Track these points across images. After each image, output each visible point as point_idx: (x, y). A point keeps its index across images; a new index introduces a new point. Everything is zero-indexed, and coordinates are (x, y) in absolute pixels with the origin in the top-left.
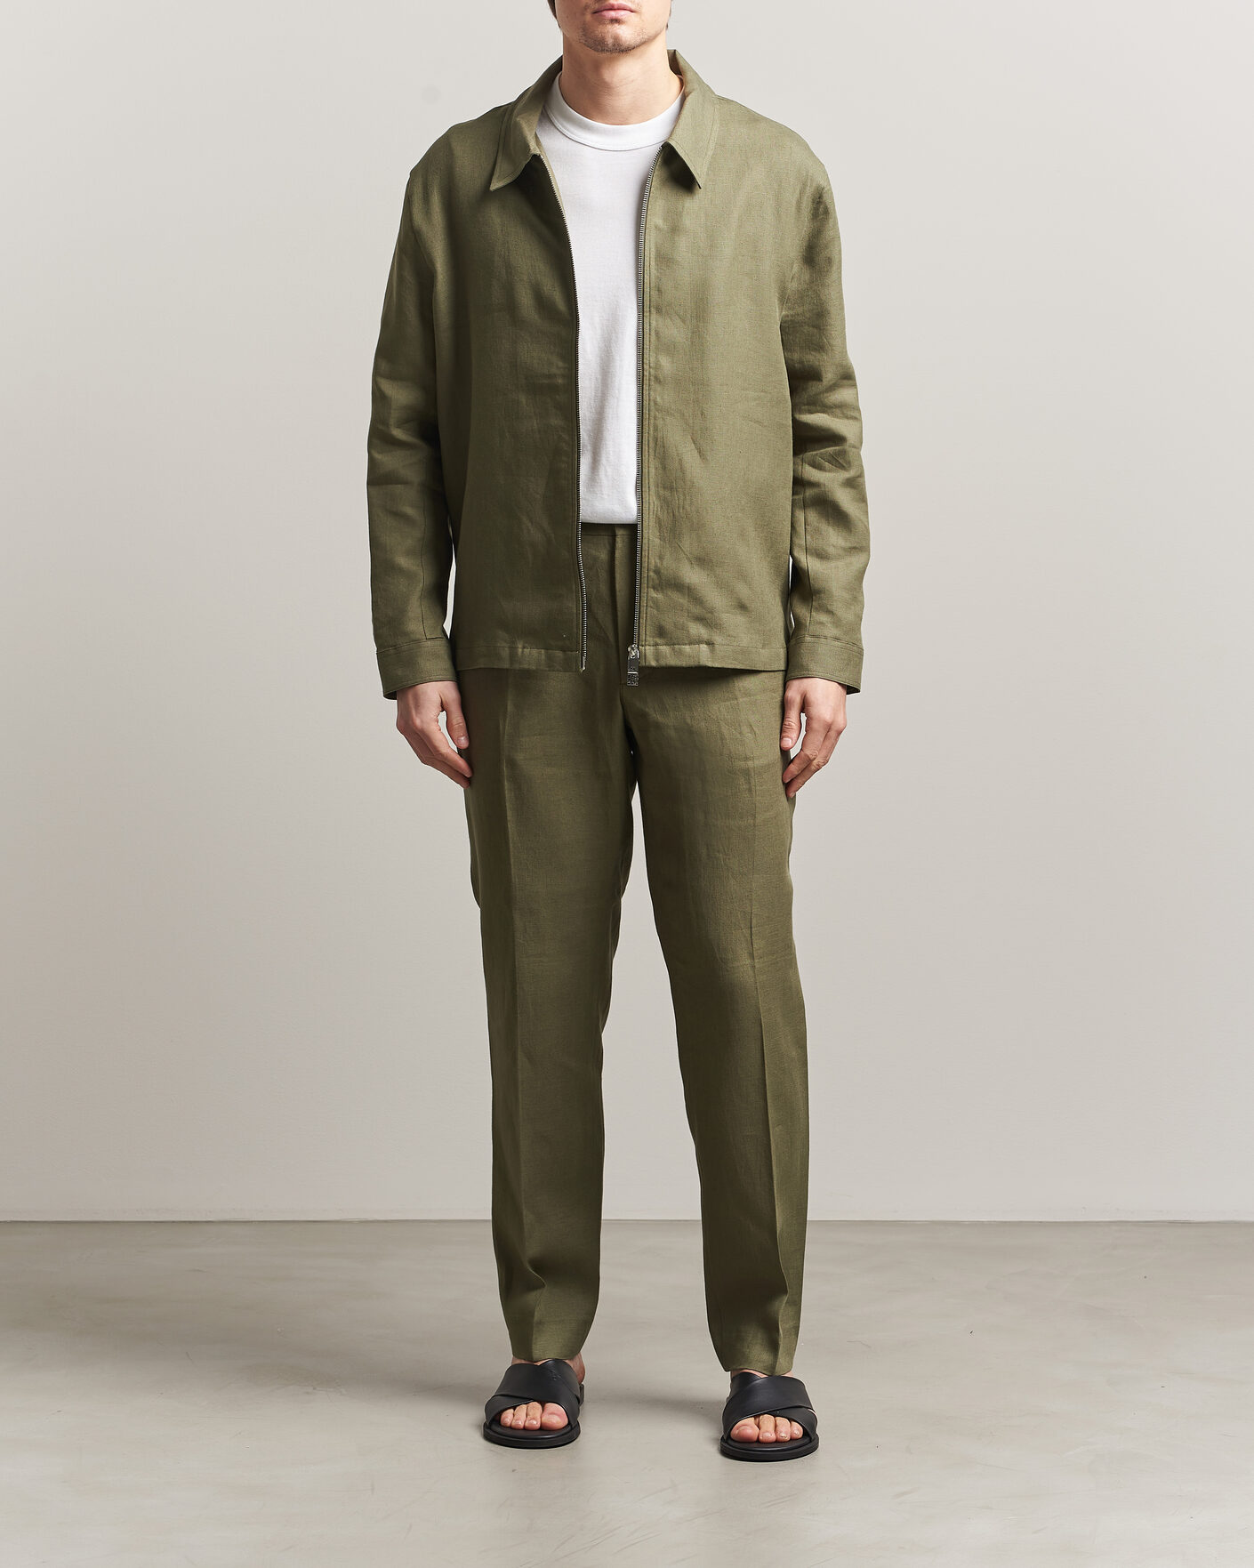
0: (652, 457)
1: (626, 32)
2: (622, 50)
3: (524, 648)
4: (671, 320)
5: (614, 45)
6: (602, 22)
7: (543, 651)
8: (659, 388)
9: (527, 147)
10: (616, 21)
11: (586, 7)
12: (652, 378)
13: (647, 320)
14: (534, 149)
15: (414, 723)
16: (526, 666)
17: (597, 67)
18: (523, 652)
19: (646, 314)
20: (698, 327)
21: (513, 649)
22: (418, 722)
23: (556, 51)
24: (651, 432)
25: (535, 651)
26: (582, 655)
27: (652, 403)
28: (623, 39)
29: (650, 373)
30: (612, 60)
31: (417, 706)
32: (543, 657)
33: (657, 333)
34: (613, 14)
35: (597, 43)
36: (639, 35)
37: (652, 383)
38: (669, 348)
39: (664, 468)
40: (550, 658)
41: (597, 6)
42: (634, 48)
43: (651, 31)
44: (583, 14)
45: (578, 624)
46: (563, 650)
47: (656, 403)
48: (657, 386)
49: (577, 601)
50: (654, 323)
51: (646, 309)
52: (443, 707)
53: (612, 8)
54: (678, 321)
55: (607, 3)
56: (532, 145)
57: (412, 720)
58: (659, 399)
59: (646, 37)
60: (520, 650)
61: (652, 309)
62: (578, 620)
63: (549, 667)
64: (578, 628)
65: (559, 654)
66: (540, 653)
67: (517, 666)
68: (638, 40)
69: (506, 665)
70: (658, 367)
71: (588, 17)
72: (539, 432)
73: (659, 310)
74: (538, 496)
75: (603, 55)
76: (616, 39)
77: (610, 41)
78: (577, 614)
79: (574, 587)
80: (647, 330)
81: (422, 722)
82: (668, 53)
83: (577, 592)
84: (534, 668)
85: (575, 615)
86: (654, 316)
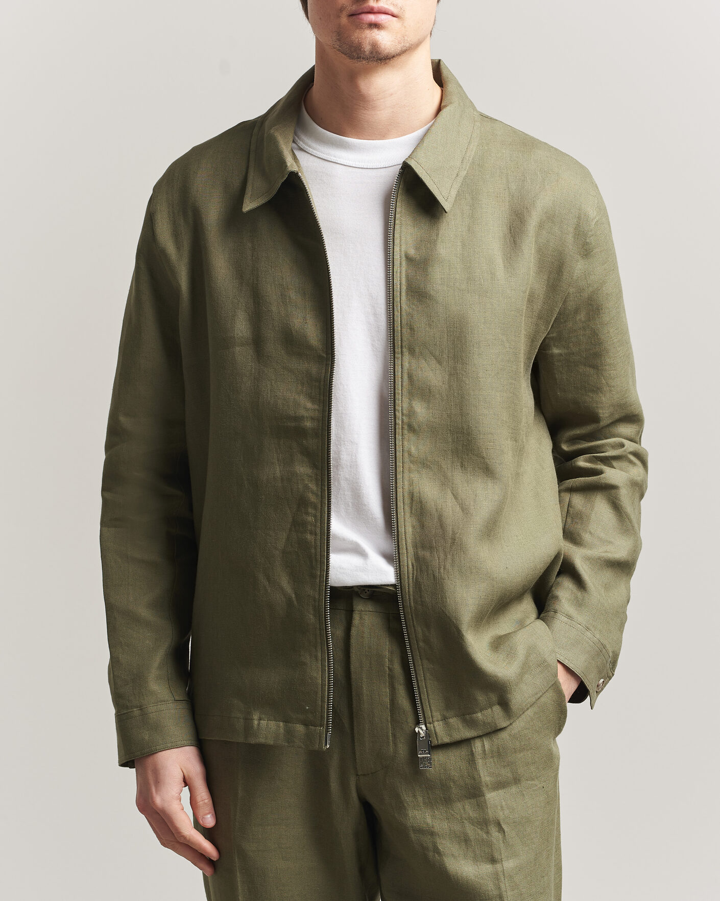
0: (408, 515)
1: (386, 40)
2: (381, 59)
3: (260, 719)
4: (426, 360)
5: (372, 53)
6: (359, 26)
7: (281, 724)
8: (413, 437)
9: (282, 163)
10: (376, 26)
11: (341, 10)
12: (406, 427)
13: (398, 362)
14: (291, 165)
15: (153, 802)
16: (262, 740)
17: (353, 77)
18: (259, 724)
19: (398, 356)
20: (455, 368)
21: (248, 720)
22: (158, 801)
23: (308, 61)
24: (406, 487)
25: (272, 724)
26: (327, 732)
27: (406, 455)
28: (383, 47)
29: (403, 422)
30: (368, 71)
31: (158, 782)
32: (282, 731)
33: (410, 377)
34: (372, 18)
35: (353, 49)
36: (399, 43)
37: (406, 432)
38: (423, 392)
39: (422, 526)
40: (289, 733)
41: (354, 8)
42: (394, 57)
43: (412, 38)
44: (339, 17)
45: (323, 697)
46: (306, 724)
47: (410, 454)
48: (411, 435)
49: (323, 671)
50: (406, 365)
51: (398, 350)
52: (186, 782)
53: (371, 11)
54: (433, 362)
55: (366, 5)
56: (289, 161)
57: (152, 798)
58: (413, 450)
59: (408, 45)
60: (256, 722)
61: (404, 350)
62: (323, 690)
63: (288, 742)
64: (323, 701)
65: (300, 728)
66: (279, 726)
67: (253, 741)
68: (399, 48)
69: (241, 740)
70: (411, 413)
71: (344, 20)
72: (282, 479)
73: (412, 351)
74: (278, 552)
75: (358, 65)
76: (375, 46)
77: (367, 48)
78: (323, 685)
79: (319, 654)
80: (399, 374)
81: (163, 800)
82: (432, 63)
83: (323, 660)
84: (272, 743)
85: (320, 687)
86: (407, 357)
